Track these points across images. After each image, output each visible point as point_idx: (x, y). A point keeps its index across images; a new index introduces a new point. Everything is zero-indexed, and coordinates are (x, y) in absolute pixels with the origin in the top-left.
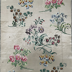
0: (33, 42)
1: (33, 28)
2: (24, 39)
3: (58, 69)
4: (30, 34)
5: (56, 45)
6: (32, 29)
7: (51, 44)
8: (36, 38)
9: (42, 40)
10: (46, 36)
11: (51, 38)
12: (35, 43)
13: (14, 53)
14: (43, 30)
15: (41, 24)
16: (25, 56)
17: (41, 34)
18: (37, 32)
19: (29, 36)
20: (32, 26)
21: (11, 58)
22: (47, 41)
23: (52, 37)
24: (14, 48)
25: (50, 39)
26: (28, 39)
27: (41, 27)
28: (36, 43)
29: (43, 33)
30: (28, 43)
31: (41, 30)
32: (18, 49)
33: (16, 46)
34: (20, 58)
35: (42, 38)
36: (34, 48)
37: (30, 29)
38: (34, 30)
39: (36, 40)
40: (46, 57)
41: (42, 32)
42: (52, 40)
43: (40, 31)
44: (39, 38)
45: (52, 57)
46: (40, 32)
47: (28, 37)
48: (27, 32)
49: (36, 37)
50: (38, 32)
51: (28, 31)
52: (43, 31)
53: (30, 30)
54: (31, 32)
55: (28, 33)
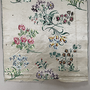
0: (41, 21)
1: (41, 4)
2: (30, 18)
3: (71, 51)
4: (37, 11)
5: (69, 23)
6: (39, 4)
7: (63, 22)
8: (44, 17)
9: (51, 18)
11: (63, 15)
12: (43, 22)
13: (19, 34)
14: (53, 5)
16: (32, 38)
17: (51, 11)
18: (45, 8)
19: (35, 14)
20: (39, 1)
21: (15, 40)
22: (58, 19)
24: (19, 28)
25: (61, 16)
26: (35, 17)
27: (51, 2)
28: (45, 22)
29: (53, 10)
30: (35, 22)
31: (51, 5)
32: (23, 29)
33: (20, 26)
34: (26, 40)
35: (52, 16)
36: (42, 28)
37: (37, 5)
38: (42, 6)
39: (45, 19)
40: (57, 39)
41: (52, 8)
42: (64, 18)
43: (49, 8)
44: (48, 16)
45: (64, 37)
46: (49, 9)
47: (35, 15)
48: (33, 9)
49: (45, 15)
50: (47, 9)
51: (35, 8)
53: (36, 6)
54: (38, 9)
55: (35, 10)
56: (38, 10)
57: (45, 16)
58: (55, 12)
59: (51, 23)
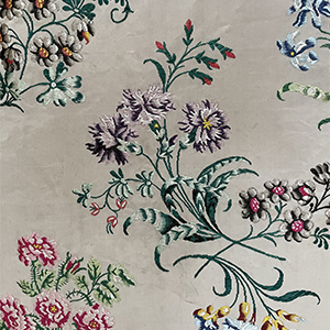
0: (149, 214)
2: (82, 198)
4: (120, 158)
5: (322, 240)
6: (135, 118)
7: (284, 231)
8: (166, 191)
9: (211, 203)
10: (242, 171)
11: (286, 190)
12: (160, 223)
13: (23, 286)
14: (222, 127)
15: (207, 79)
17: (208, 158)
18: (171, 143)
19: (113, 173)
20: (132, 100)
21: (6, 314)
22: (252, 207)
23: (291, 184)
24: (21, 252)
25: (271, 192)
26: (112, 192)
27: (207, 105)
28: (171, 223)
30: (111, 223)
31: (207, 125)
32: (46, 260)
33: (27, 244)
34: (66, 318)
35: (212, 190)
36: (157, 256)
37: (122, 125)
38: (153, 126)
39: (169, 204)
40: (242, 317)
41: (213, 143)
42: (292, 204)
43: (198, 139)
44: (189, 191)
45: (288, 317)
46: (197, 147)
47: (111, 179)
48: (98, 148)
49: (171, 182)
50: (182, 147)
51: (108, 140)
52: (223, 136)
53: (117, 128)
54: (131, 148)
55: (108, 151)
56: (127, 153)
57: (172, 187)
58: (234, 166)
59: (208, 230)
